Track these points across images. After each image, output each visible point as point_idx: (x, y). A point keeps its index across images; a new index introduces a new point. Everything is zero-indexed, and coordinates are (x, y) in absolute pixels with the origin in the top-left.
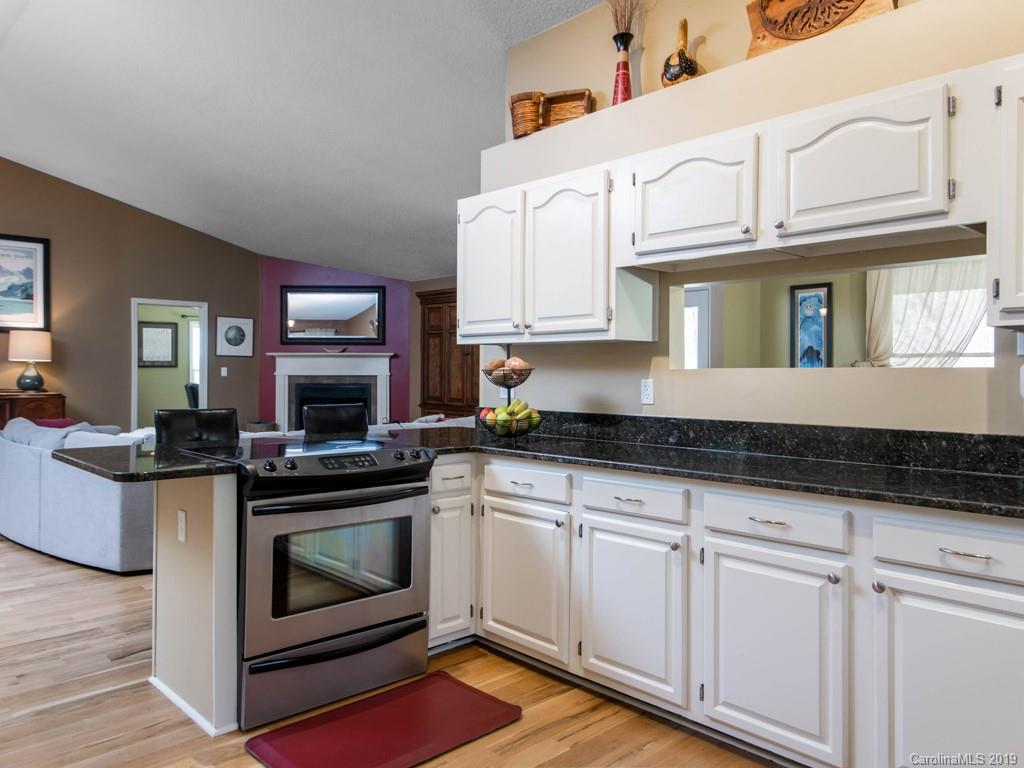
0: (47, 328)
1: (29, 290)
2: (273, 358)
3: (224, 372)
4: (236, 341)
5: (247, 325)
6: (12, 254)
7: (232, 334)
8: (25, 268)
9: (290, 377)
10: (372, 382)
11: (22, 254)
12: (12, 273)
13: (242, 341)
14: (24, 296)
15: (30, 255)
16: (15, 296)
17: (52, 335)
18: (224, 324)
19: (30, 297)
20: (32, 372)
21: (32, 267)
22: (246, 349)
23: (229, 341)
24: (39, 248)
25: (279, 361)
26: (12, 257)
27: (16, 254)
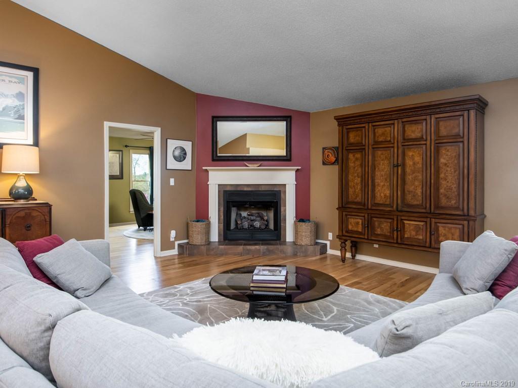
0: (36, 143)
1: (21, 111)
2: (207, 171)
3: (172, 182)
4: (181, 158)
5: (188, 146)
6: (7, 79)
7: (177, 153)
8: (17, 92)
9: (219, 185)
10: (281, 189)
11: (16, 81)
12: (6, 96)
13: (184, 158)
14: (17, 116)
15: (22, 81)
16: (9, 116)
17: (40, 150)
18: (172, 144)
19: (21, 117)
20: (22, 183)
21: (24, 92)
22: (187, 165)
23: (175, 158)
24: (30, 75)
25: (211, 174)
26: (7, 81)
27: (11, 79)
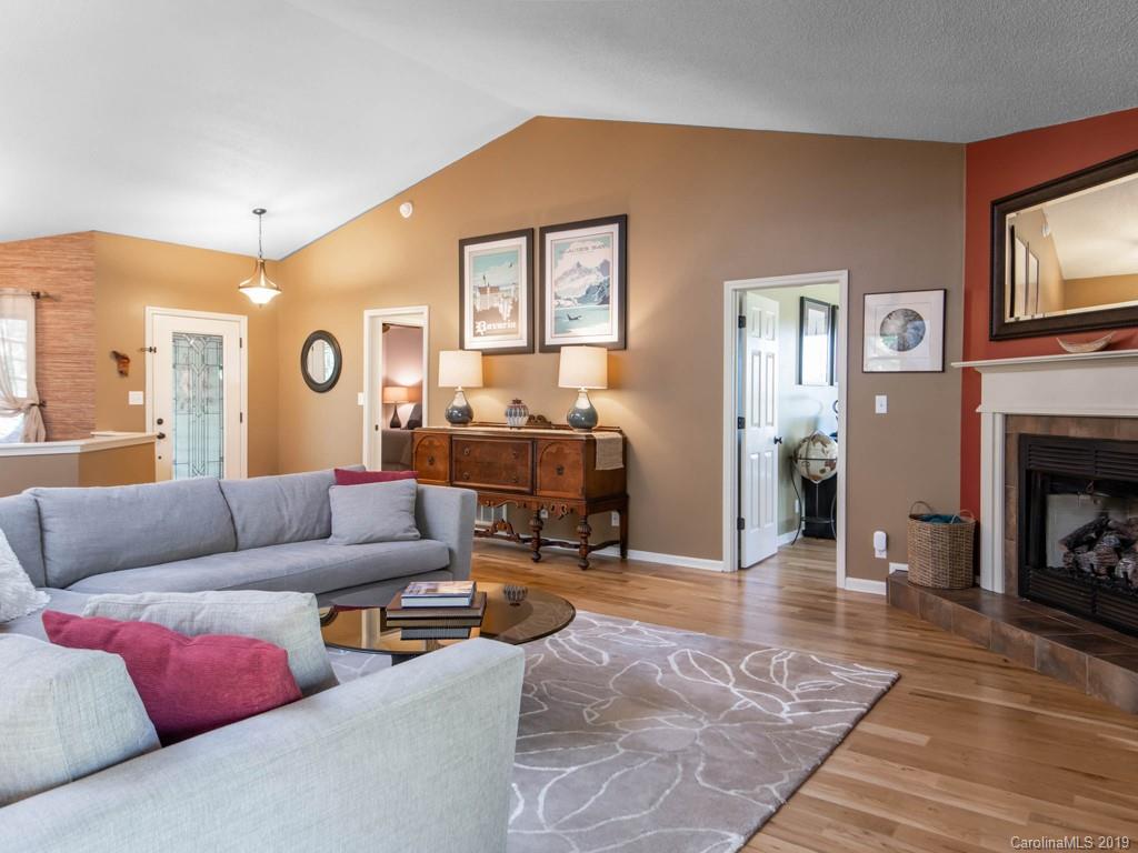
0: (623, 339)
1: (606, 290)
2: (977, 373)
3: (881, 404)
4: (906, 341)
5: (930, 304)
7: (895, 326)
8: (601, 261)
9: (1007, 417)
11: (599, 243)
12: (590, 272)
13: (919, 339)
14: (601, 300)
15: (606, 242)
16: (592, 301)
18: (877, 305)
19: (606, 300)
20: (583, 404)
21: (610, 260)
22: (926, 356)
24: (614, 230)
25: (986, 379)
26: (590, 249)
27: (594, 244)
